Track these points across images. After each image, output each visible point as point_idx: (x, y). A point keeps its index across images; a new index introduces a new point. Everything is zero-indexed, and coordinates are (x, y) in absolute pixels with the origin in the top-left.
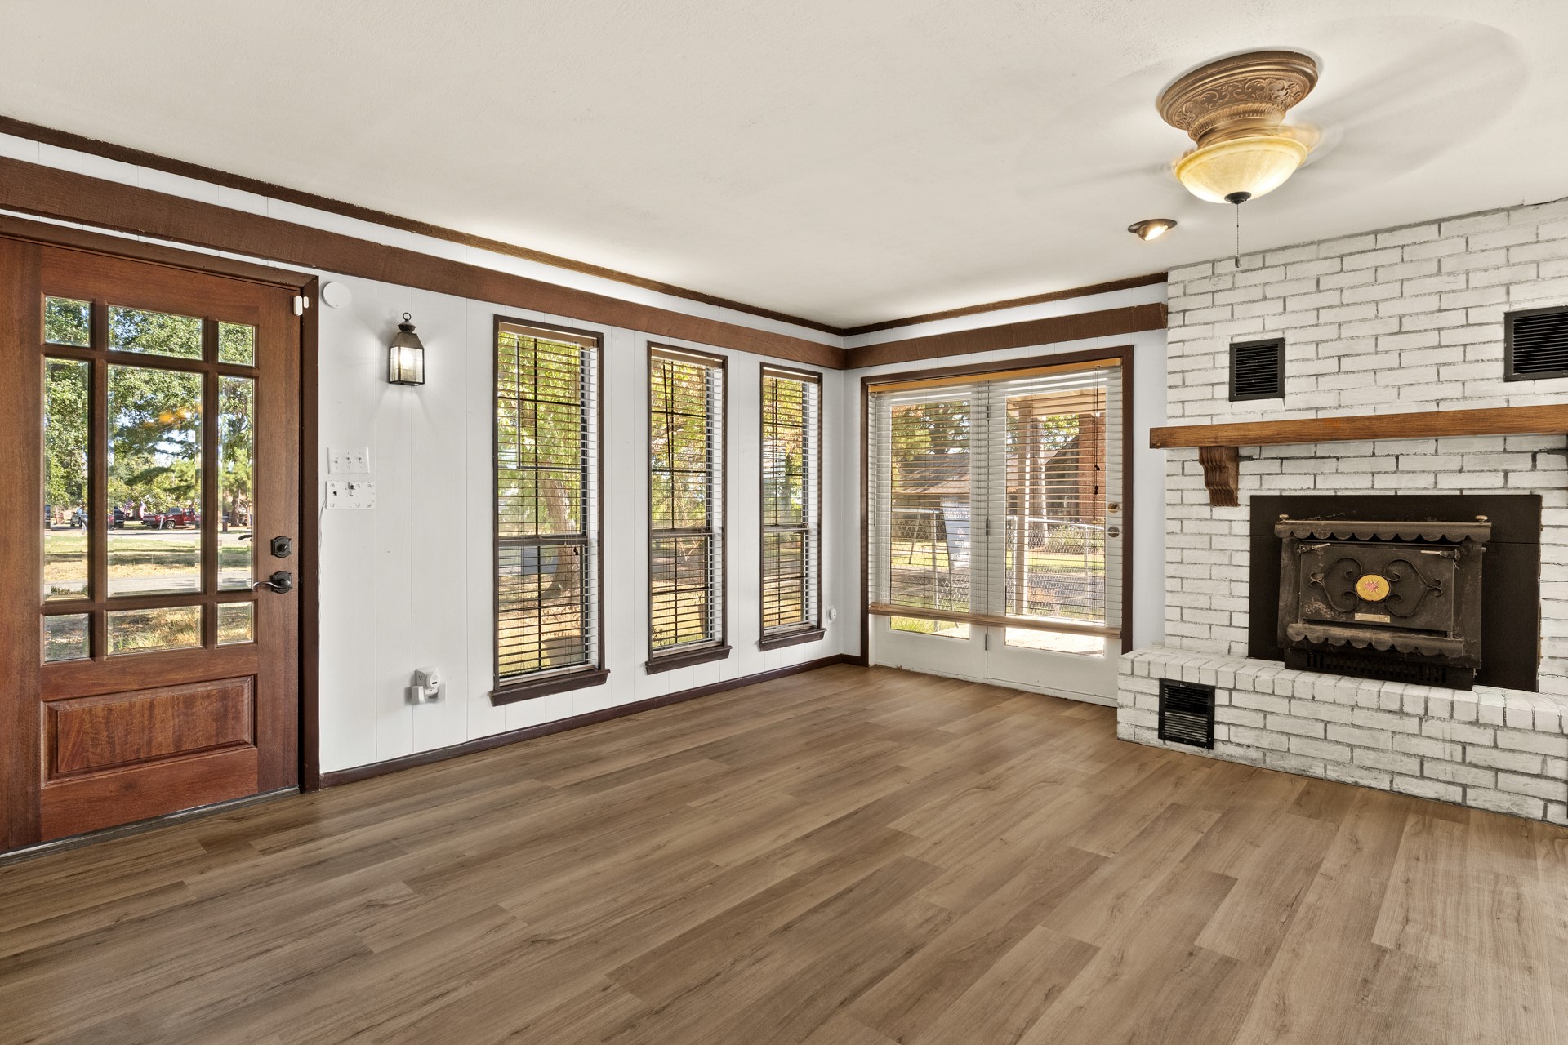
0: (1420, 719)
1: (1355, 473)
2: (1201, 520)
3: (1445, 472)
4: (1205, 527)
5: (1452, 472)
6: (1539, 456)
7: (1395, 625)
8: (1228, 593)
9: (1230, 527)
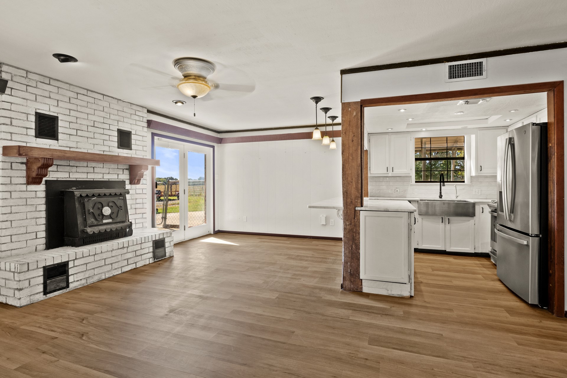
1: (82, 172)
2: (21, 191)
3: (105, 173)
4: (24, 195)
6: (124, 170)
7: (113, 222)
9: (36, 194)
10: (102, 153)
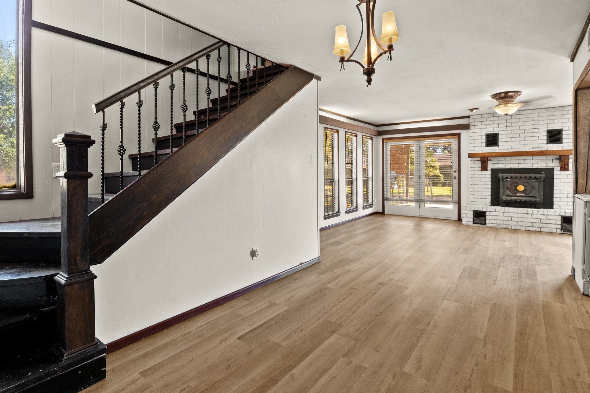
0: (532, 215)
1: (515, 163)
2: (479, 174)
3: (534, 163)
4: (480, 176)
5: (536, 163)
6: (554, 160)
7: (526, 196)
8: (485, 191)
9: (486, 176)
10: (532, 150)
